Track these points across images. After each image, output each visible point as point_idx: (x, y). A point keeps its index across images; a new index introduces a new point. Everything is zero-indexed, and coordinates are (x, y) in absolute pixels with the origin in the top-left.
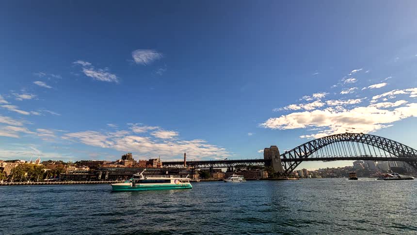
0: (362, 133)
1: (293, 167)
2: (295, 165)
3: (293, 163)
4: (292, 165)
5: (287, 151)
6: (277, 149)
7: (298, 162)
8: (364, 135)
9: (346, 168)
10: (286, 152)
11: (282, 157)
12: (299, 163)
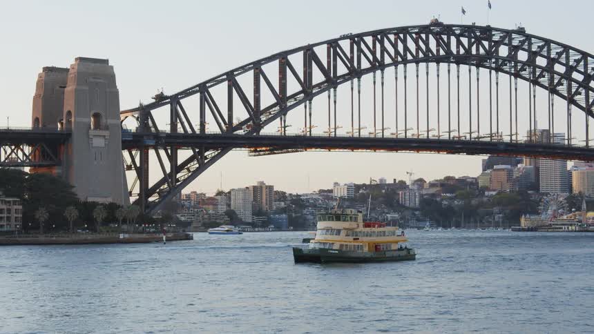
0: (521, 31)
1: (182, 175)
2: (194, 166)
3: (184, 154)
4: (176, 168)
5: (168, 93)
6: (112, 78)
7: (209, 154)
8: (529, 37)
9: (449, 185)
10: (160, 100)
11: (131, 124)
12: (214, 159)
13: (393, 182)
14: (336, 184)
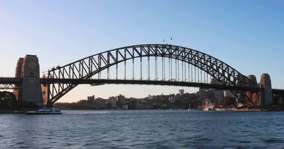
13: (169, 95)
14: (149, 95)
